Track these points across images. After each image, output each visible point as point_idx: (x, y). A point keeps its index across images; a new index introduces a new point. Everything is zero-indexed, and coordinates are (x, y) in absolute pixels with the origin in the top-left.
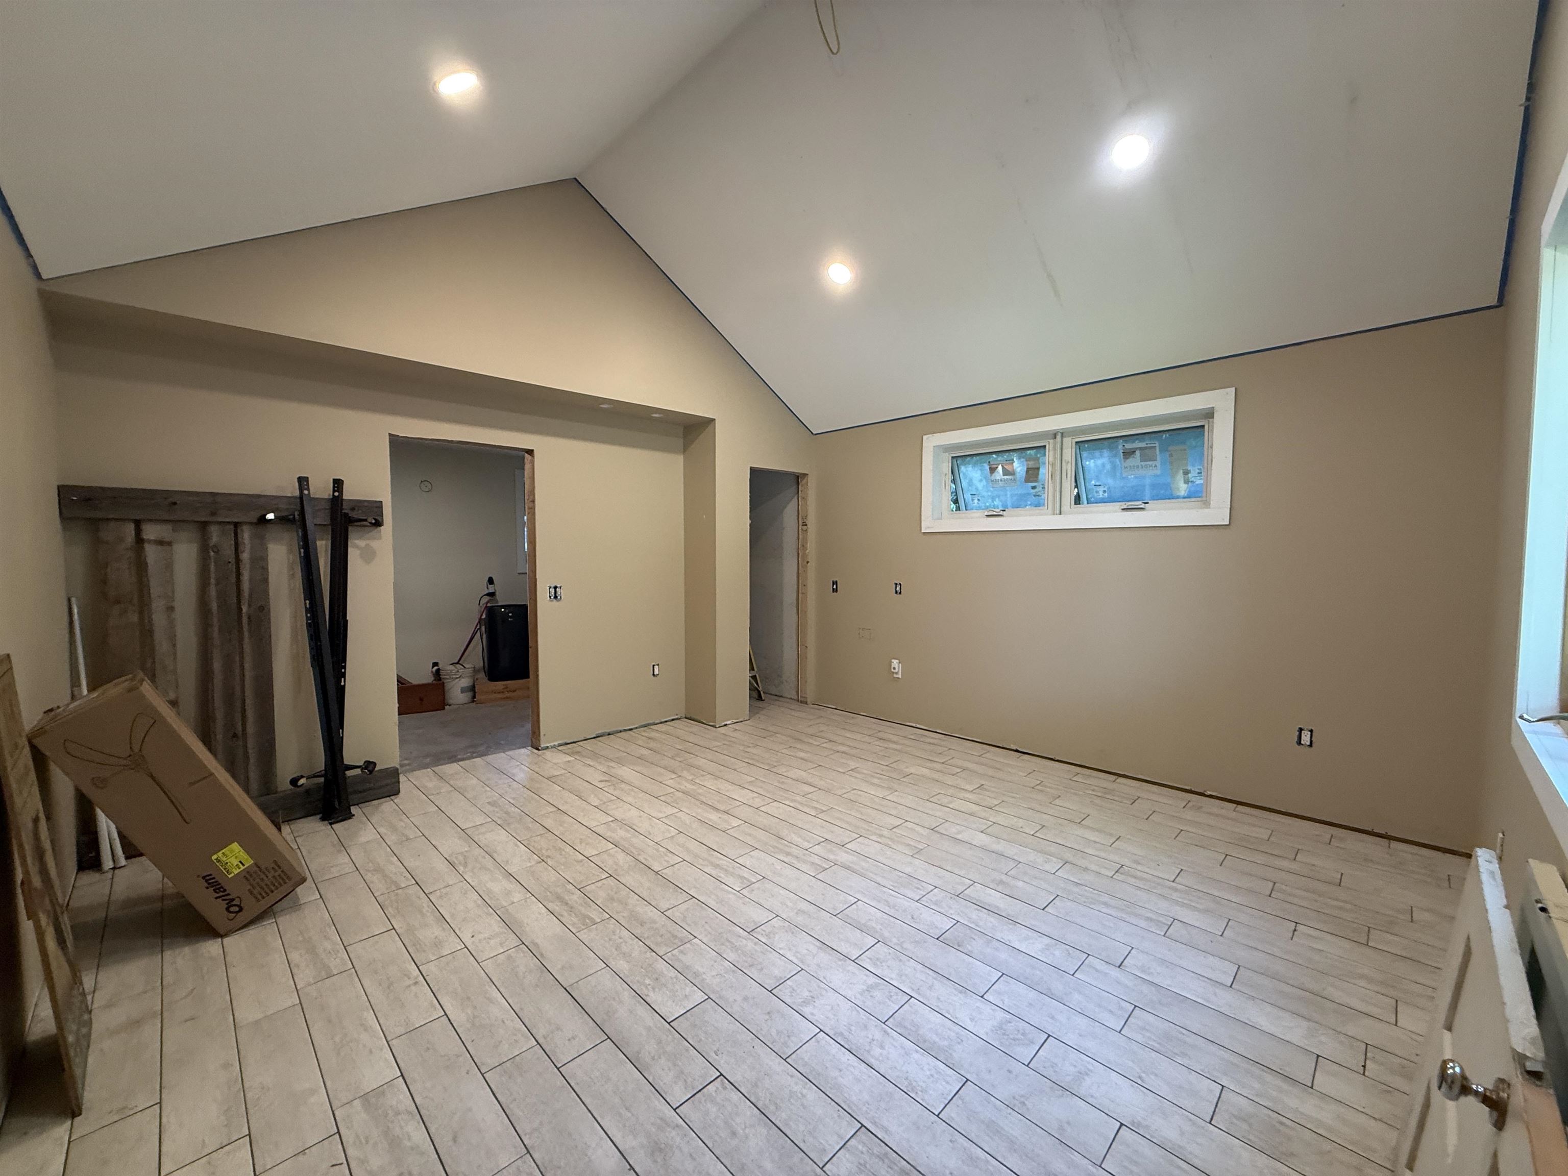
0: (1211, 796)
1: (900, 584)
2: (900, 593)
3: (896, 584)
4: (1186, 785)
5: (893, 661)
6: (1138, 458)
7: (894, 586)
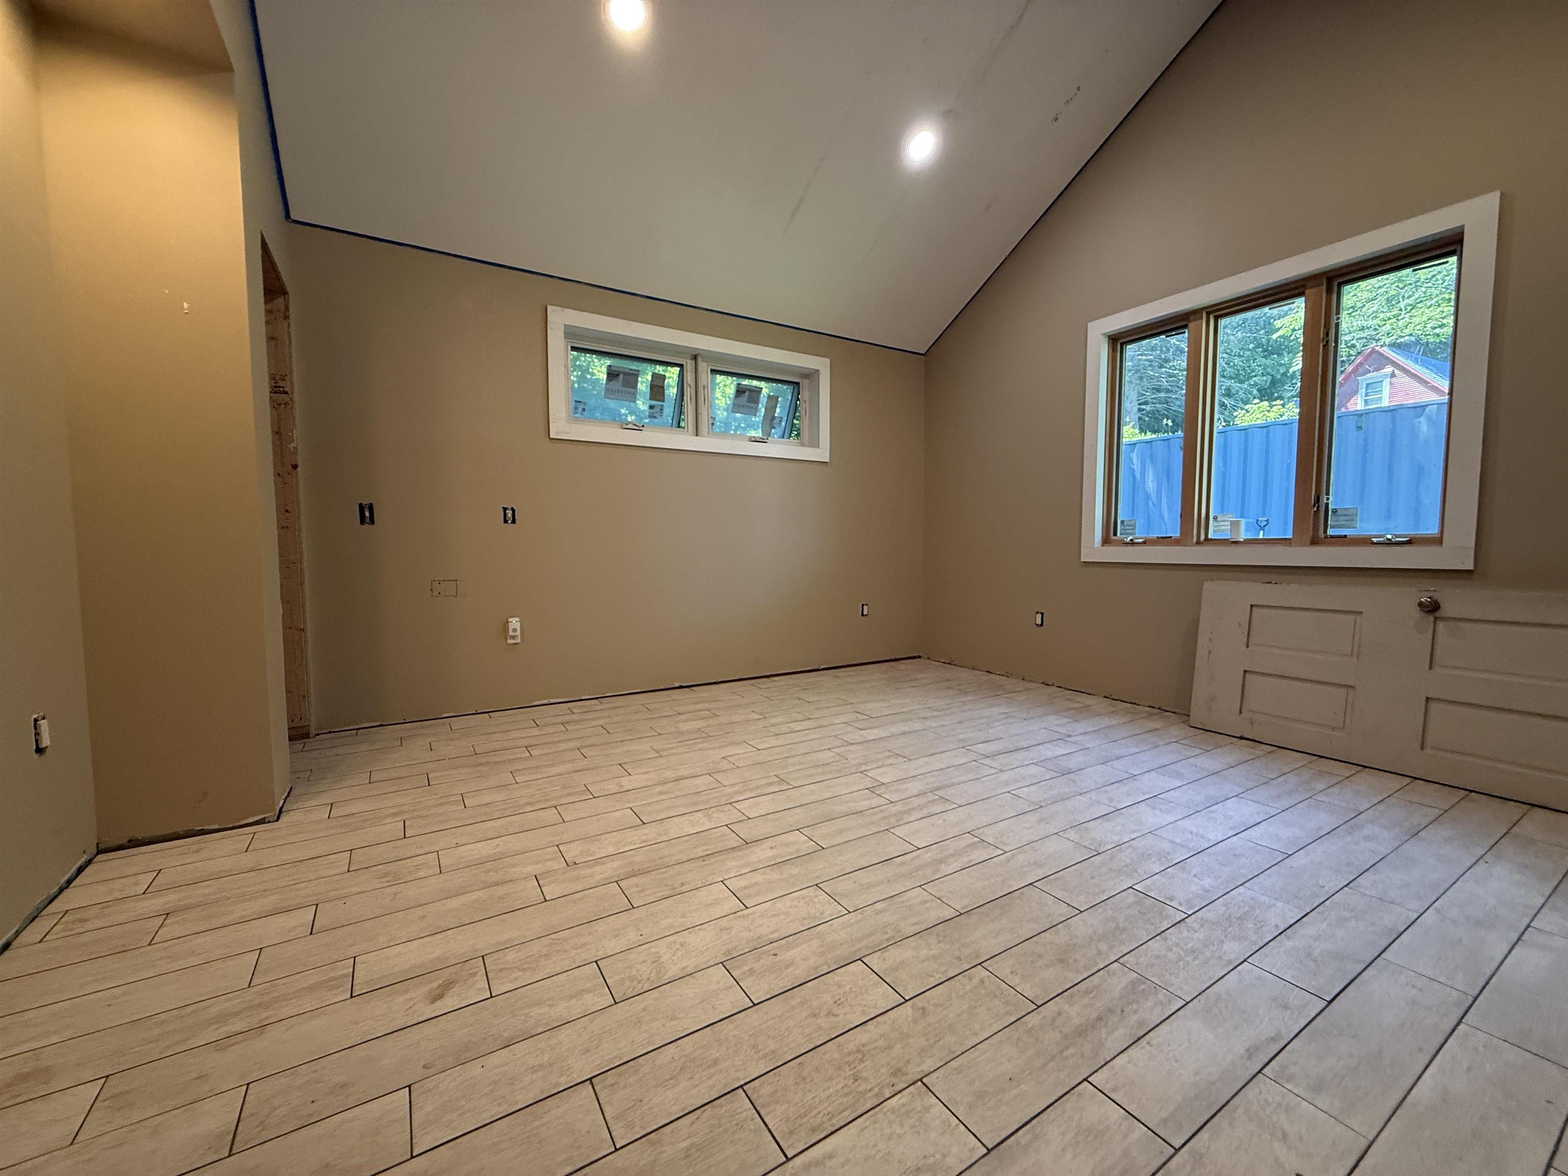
0: (823, 669)
1: (513, 510)
2: (514, 521)
3: (505, 509)
4: (808, 667)
5: (510, 620)
6: (746, 399)
7: (502, 511)
